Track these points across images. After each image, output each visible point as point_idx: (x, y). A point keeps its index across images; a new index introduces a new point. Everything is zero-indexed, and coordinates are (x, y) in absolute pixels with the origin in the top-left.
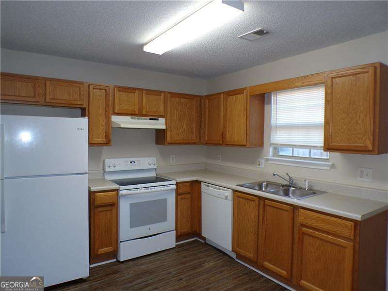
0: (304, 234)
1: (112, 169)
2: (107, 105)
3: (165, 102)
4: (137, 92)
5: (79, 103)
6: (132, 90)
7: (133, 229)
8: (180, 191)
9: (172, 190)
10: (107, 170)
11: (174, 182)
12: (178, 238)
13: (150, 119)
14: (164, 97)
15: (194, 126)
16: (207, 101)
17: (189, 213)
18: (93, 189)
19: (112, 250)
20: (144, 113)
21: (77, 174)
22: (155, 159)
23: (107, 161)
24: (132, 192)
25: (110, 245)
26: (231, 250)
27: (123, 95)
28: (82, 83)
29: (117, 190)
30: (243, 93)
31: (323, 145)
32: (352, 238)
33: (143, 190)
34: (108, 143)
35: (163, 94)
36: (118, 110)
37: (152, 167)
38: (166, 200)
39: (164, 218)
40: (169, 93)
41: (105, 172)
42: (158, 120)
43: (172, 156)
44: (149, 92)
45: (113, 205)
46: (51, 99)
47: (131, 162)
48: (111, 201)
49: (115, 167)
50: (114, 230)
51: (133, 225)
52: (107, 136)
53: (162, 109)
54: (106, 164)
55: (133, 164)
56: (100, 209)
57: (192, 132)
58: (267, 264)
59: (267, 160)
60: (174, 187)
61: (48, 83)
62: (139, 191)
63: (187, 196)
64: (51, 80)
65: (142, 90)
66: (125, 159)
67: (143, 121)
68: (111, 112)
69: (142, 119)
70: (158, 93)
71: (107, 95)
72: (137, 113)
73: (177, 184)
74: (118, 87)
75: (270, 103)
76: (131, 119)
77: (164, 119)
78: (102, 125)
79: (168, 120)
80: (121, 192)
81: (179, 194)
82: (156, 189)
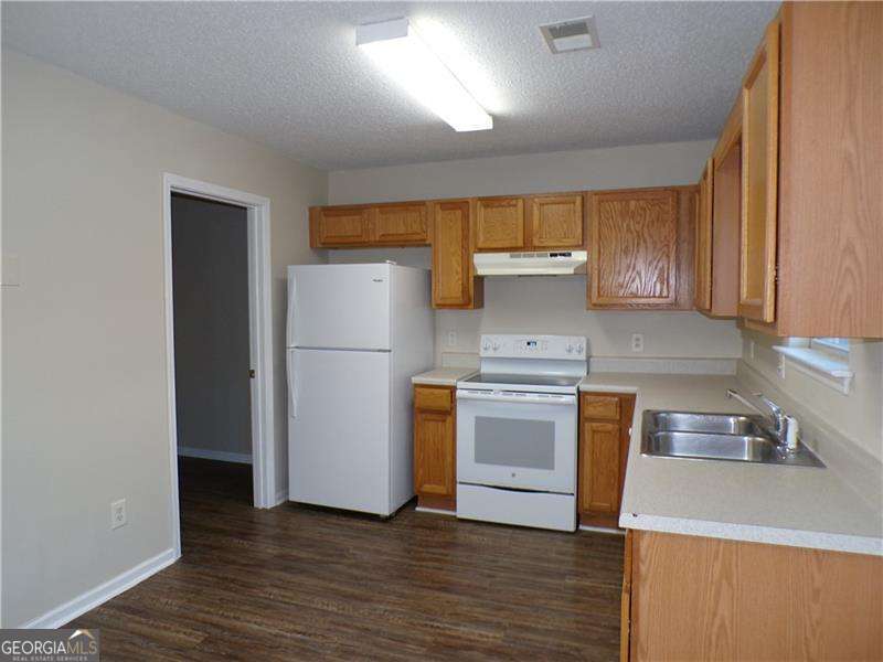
3: (586, 216)
4: (520, 204)
6: (510, 201)
7: (479, 465)
8: (589, 411)
9: (568, 405)
11: (573, 390)
13: (551, 255)
14: (583, 206)
18: (415, 380)
19: (445, 492)
20: (537, 243)
21: (379, 351)
22: (582, 339)
23: (483, 337)
24: (479, 395)
25: (440, 482)
27: (495, 213)
29: (453, 389)
33: (501, 396)
34: (467, 304)
36: (484, 242)
37: (574, 356)
38: (551, 426)
42: (570, 255)
45: (445, 414)
47: (529, 344)
49: (495, 349)
50: (449, 458)
51: (482, 457)
53: (577, 232)
56: (425, 416)
57: (662, 281)
60: (573, 399)
61: (378, 210)
62: (491, 396)
64: (380, 206)
65: (532, 197)
66: (517, 336)
67: (536, 260)
68: (472, 247)
69: (532, 256)
70: (567, 198)
72: (521, 244)
73: (581, 395)
74: (483, 199)
76: (512, 257)
77: (585, 253)
78: (457, 273)
79: (595, 256)
80: (459, 393)
81: (587, 419)
82: (529, 397)
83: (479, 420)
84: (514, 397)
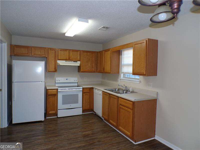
0: (120, 108)
1: (58, 82)
2: (55, 56)
3: (80, 55)
4: (68, 51)
5: (44, 55)
6: (66, 50)
7: (63, 105)
8: (84, 91)
9: (81, 91)
10: (56, 82)
11: (82, 88)
12: (83, 111)
13: (74, 62)
14: (80, 53)
15: (94, 64)
16: (99, 54)
17: (89, 101)
18: (47, 88)
19: (55, 112)
20: (71, 59)
21: (42, 82)
22: (77, 78)
23: (56, 78)
24: (63, 90)
25: (54, 110)
26: (101, 116)
27: (62, 52)
28: (45, 48)
29: (57, 89)
30: (109, 51)
31: (132, 72)
32: (132, 108)
33: (68, 90)
34: (55, 71)
35: (79, 51)
36: (60, 58)
37: (76, 81)
38: (78, 95)
39: (77, 102)
40: (82, 51)
41: (55, 83)
42: (77, 62)
43: (85, 78)
44: (73, 51)
45: (55, 95)
46: (34, 54)
48: (54, 93)
50: (56, 105)
51: (64, 103)
52: (55, 68)
53: (79, 58)
54: (56, 80)
55: (67, 80)
56: (50, 96)
57: (93, 67)
58: (111, 121)
59: (121, 79)
60: (82, 89)
61: (33, 48)
62: (66, 90)
63: (88, 94)
64: (34, 47)
65: (70, 50)
66: (64, 78)
68: (57, 59)
69: (70, 62)
70: (77, 51)
71: (55, 52)
72: (68, 59)
73: (83, 88)
74: (60, 49)
75: (122, 55)
76: (66, 61)
77: (80, 62)
78: (53, 64)
79: (82, 62)
80: (59, 90)
81: (84, 93)
82: (73, 90)
83: (63, 96)
84: (71, 90)
